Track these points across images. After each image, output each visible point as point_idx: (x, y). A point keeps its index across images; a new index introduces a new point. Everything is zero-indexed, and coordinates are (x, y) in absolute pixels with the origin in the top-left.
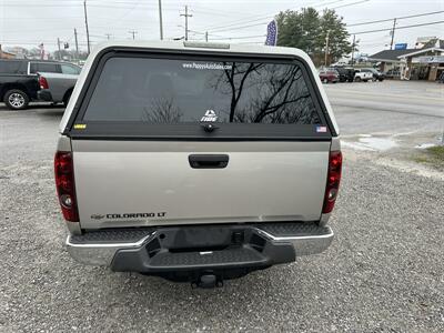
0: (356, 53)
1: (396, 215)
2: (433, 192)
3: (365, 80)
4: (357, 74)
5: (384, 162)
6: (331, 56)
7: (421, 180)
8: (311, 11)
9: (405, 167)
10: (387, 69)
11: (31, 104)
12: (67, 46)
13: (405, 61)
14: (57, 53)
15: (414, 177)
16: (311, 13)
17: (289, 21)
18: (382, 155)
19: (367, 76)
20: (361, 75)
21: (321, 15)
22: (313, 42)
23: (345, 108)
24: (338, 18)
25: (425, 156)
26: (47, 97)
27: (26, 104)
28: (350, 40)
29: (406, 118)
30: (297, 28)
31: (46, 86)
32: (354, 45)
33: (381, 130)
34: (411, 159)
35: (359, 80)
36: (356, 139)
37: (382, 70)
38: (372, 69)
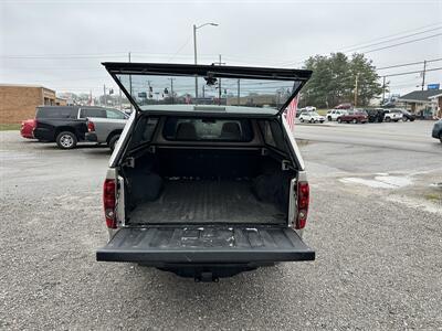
0: (386, 94)
1: (390, 244)
2: (433, 226)
3: (396, 121)
4: (386, 115)
5: (393, 199)
6: (363, 96)
7: (426, 215)
8: (340, 55)
9: (412, 203)
10: (418, 109)
11: (78, 144)
12: (112, 92)
13: (437, 101)
14: (102, 97)
15: (418, 213)
16: (340, 58)
17: (319, 65)
18: (393, 192)
19: (397, 116)
20: (391, 115)
21: (350, 59)
22: (343, 84)
23: (368, 148)
24: (368, 61)
25: (436, 194)
26: (93, 138)
27: (75, 144)
28: (380, 81)
29: (428, 158)
30: (327, 72)
31: (93, 129)
32: (384, 87)
33: (398, 169)
34: (422, 196)
35: (389, 120)
36: (373, 178)
37: (413, 110)
38: (403, 110)
